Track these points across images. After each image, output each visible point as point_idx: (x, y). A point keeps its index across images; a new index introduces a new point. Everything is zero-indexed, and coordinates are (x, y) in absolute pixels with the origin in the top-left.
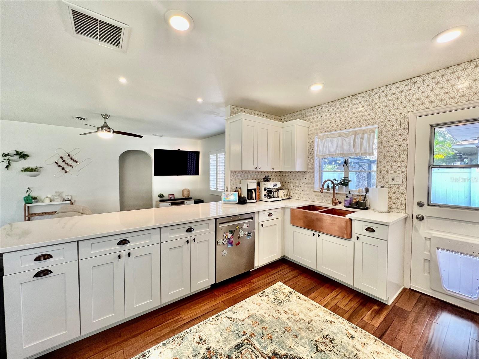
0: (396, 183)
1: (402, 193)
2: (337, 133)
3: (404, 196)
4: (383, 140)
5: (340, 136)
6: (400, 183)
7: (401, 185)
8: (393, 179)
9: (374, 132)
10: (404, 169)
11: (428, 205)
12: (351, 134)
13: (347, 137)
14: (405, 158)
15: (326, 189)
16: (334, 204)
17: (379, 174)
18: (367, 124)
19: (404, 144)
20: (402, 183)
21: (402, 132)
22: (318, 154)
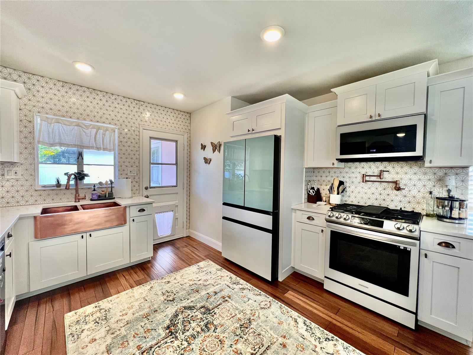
0: (133, 175)
1: (137, 182)
2: (74, 122)
3: (138, 184)
4: (123, 140)
5: (78, 125)
6: (136, 175)
7: (136, 176)
8: (131, 172)
9: (114, 131)
10: (138, 164)
11: (150, 188)
12: (91, 127)
13: (87, 129)
14: (138, 157)
15: (55, 185)
16: (77, 201)
17: (120, 168)
18: (108, 122)
19: (137, 146)
20: (137, 174)
21: (135, 137)
22: (41, 140)
